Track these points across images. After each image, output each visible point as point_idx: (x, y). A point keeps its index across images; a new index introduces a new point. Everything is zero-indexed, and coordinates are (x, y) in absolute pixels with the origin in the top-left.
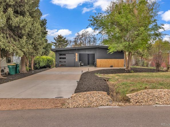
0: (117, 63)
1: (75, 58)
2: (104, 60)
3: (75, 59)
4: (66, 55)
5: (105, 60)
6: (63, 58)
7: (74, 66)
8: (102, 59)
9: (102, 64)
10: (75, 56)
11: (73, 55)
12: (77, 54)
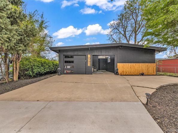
0: (146, 69)
1: (87, 61)
2: (128, 65)
3: (86, 63)
4: (74, 57)
5: (130, 64)
6: (70, 62)
7: (86, 73)
8: (124, 64)
9: (124, 71)
10: (86, 59)
11: (84, 57)
12: (89, 56)
